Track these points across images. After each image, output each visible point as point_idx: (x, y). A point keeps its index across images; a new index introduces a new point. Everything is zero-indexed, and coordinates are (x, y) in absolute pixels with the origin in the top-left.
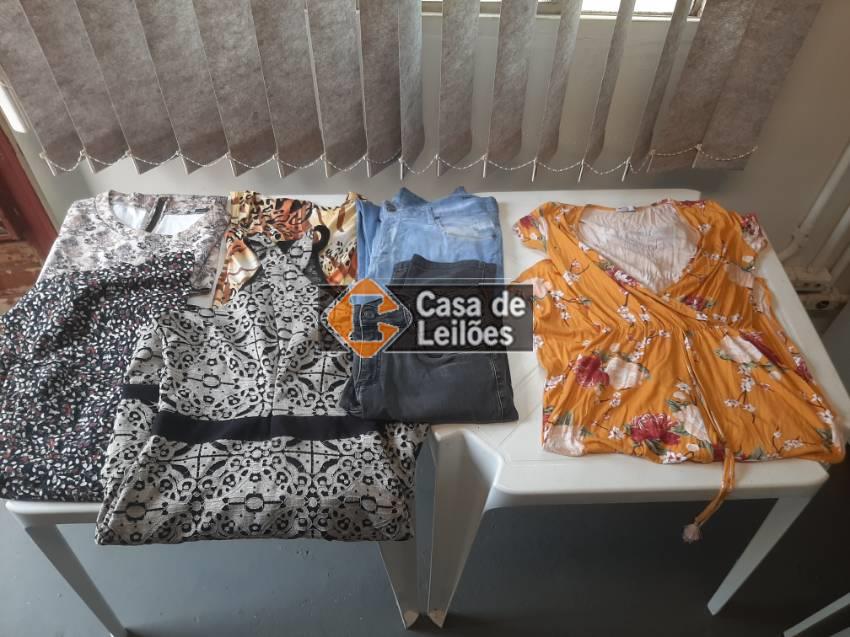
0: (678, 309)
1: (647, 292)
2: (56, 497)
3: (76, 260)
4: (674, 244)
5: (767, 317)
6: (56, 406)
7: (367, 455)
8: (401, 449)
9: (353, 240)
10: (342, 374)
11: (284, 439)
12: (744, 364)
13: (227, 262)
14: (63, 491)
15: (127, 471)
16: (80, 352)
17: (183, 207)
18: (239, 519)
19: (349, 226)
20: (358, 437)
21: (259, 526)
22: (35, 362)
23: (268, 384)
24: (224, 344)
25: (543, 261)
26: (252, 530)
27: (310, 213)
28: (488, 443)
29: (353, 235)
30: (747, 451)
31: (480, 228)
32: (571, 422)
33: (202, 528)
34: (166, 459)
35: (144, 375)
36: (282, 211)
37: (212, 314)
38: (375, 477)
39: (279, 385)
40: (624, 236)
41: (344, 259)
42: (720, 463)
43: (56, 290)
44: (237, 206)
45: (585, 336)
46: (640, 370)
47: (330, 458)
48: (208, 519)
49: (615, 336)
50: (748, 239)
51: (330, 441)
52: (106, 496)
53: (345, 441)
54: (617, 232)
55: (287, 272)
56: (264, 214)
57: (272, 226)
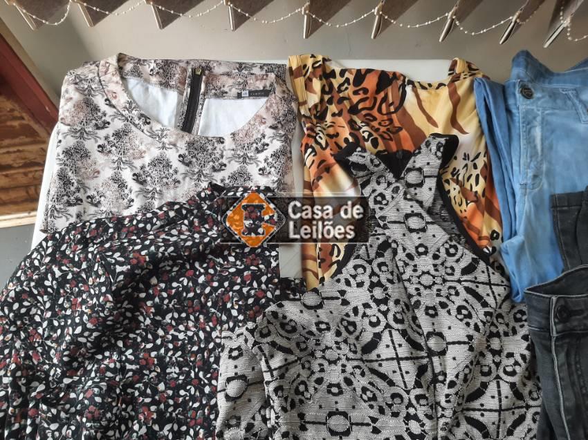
3: (91, 183)
16: (131, 363)
17: (228, 83)
22: (67, 381)
27: (404, 94)
36: (365, 91)
37: (319, 301)
41: (478, 186)
43: (78, 265)
44: (301, 81)
55: (407, 216)
56: (341, 95)
57: (358, 120)
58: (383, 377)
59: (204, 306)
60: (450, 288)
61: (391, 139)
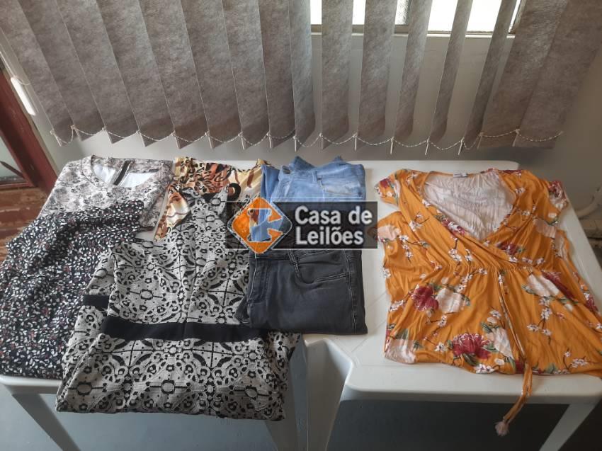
0: (495, 253)
1: (472, 239)
2: (31, 374)
3: (64, 203)
4: (495, 202)
5: (565, 261)
6: (38, 308)
7: (252, 355)
8: (278, 352)
9: (258, 194)
10: (240, 292)
11: (193, 340)
12: (545, 297)
13: (168, 207)
14: (36, 370)
15: (80, 359)
16: (59, 269)
17: (141, 168)
18: (156, 398)
19: (255, 184)
20: (247, 341)
21: (171, 405)
23: (186, 299)
24: (158, 268)
25: (395, 212)
26: (166, 407)
27: (230, 173)
28: (344, 349)
29: (257, 191)
30: (543, 367)
31: (350, 187)
32: (407, 336)
33: (130, 403)
34: (109, 351)
35: (100, 288)
36: (210, 172)
37: (152, 246)
38: (257, 373)
39: (193, 300)
40: (457, 196)
42: (521, 375)
43: (46, 225)
44: (179, 168)
45: (423, 270)
46: (463, 299)
47: (225, 356)
48: (136, 397)
49: (445, 271)
50: (554, 200)
51: (227, 343)
52: (64, 376)
53: (237, 344)
54: (452, 192)
55: (207, 216)
56: (197, 174)
57: (201, 183)
58: (173, 276)
59: (96, 244)
60: (217, 243)
61: (214, 189)
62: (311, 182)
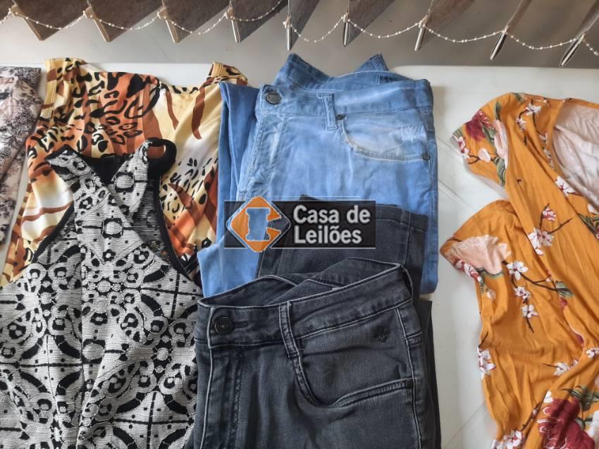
9: (214, 154)
10: (182, 417)
19: (209, 127)
25: (498, 202)
27: (156, 97)
29: (214, 145)
31: (405, 139)
36: (116, 94)
41: (197, 192)
44: (53, 84)
45: (558, 355)
55: (107, 221)
56: (90, 98)
57: (98, 123)
58: (36, 382)
60: (128, 295)
61: (124, 143)
62: (324, 126)
